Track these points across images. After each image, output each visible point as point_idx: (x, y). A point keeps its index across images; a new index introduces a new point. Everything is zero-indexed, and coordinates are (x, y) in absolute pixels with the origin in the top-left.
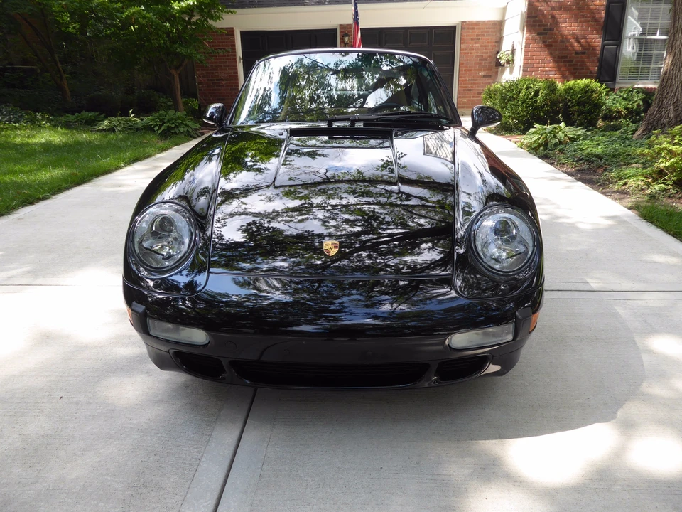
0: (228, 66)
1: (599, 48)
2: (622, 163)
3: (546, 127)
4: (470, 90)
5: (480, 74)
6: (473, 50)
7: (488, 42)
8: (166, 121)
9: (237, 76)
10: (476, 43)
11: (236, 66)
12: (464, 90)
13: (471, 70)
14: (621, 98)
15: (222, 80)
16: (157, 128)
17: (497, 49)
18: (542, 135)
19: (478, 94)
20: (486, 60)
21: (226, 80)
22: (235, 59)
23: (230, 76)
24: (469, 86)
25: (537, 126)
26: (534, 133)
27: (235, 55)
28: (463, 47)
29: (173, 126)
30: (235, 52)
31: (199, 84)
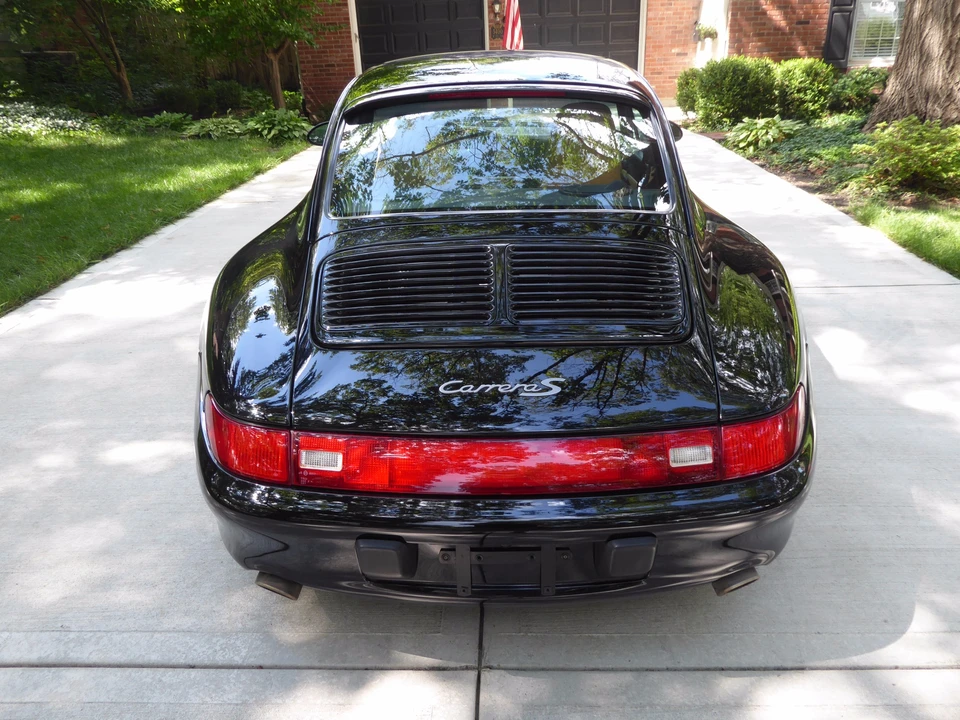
0: (340, 47)
1: (827, 16)
2: (845, 163)
3: (756, 121)
4: (660, 73)
5: (673, 51)
6: (663, 19)
7: (684, 9)
8: (276, 122)
9: (353, 60)
10: (667, 9)
11: (351, 46)
12: (652, 74)
13: (660, 47)
14: (853, 81)
15: (333, 66)
16: (266, 132)
17: (695, 17)
18: (752, 131)
19: (670, 78)
20: (680, 32)
21: (338, 65)
22: (350, 37)
23: (343, 60)
24: (659, 67)
25: (746, 120)
26: (743, 128)
27: (349, 32)
28: (651, 15)
29: (286, 129)
30: (350, 28)
31: (303, 71)
